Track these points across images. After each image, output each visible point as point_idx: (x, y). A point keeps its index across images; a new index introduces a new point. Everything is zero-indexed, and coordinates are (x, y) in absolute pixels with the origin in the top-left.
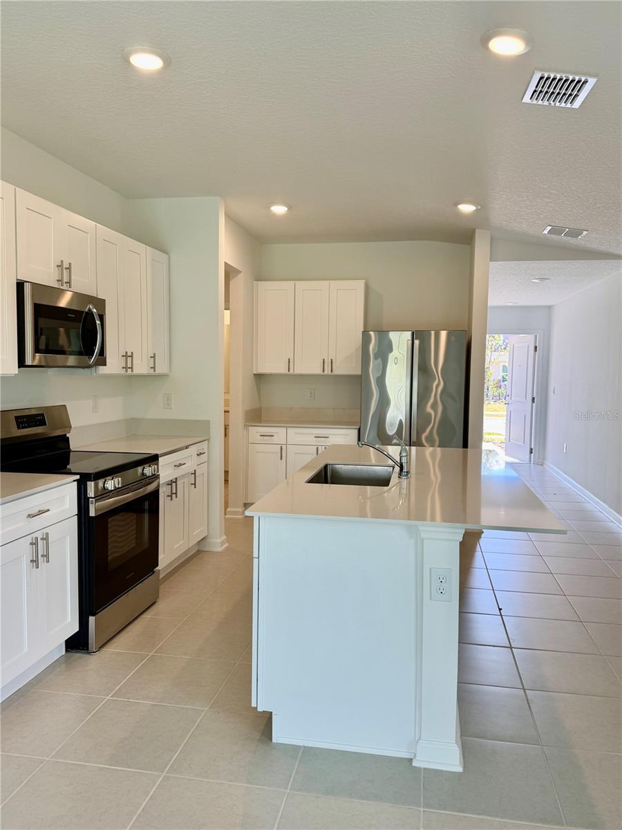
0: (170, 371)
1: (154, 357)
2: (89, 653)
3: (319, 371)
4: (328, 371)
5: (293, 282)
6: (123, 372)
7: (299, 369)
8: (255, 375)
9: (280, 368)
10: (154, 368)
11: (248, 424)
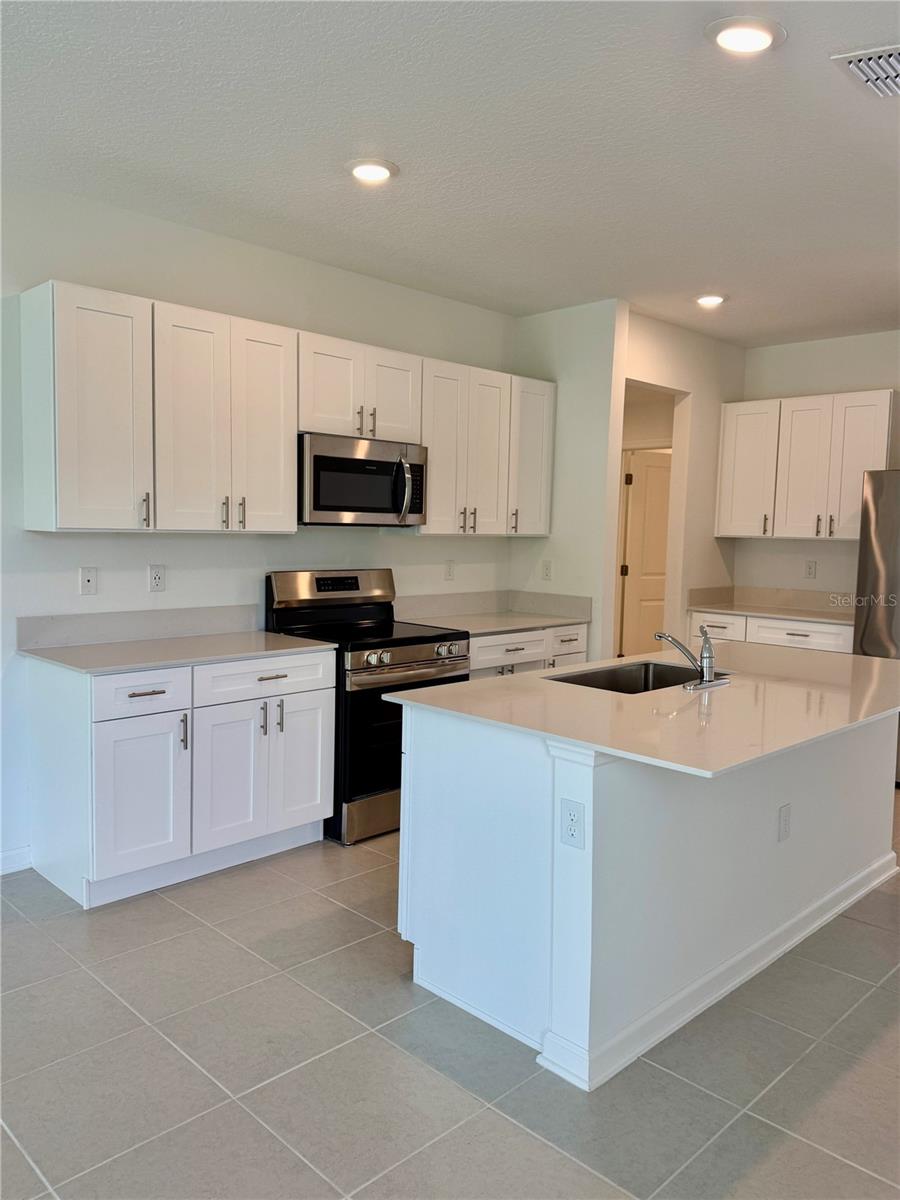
0: (550, 532)
1: (516, 514)
2: (343, 845)
3: (811, 534)
4: (824, 534)
5: (776, 402)
6: (461, 531)
7: (781, 532)
8: (717, 538)
9: (752, 529)
10: (515, 528)
11: (692, 608)
